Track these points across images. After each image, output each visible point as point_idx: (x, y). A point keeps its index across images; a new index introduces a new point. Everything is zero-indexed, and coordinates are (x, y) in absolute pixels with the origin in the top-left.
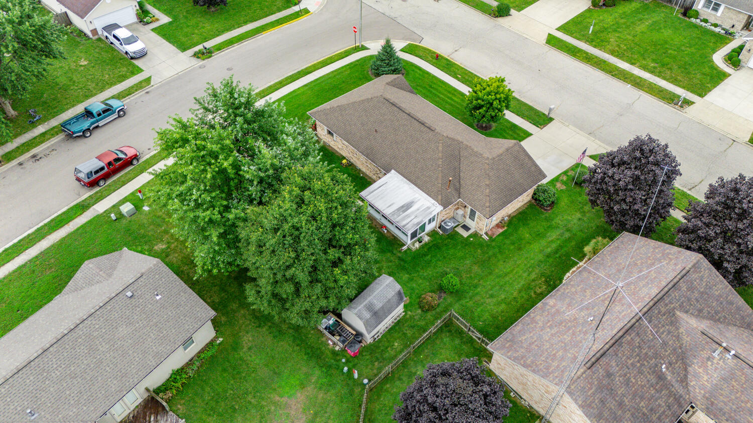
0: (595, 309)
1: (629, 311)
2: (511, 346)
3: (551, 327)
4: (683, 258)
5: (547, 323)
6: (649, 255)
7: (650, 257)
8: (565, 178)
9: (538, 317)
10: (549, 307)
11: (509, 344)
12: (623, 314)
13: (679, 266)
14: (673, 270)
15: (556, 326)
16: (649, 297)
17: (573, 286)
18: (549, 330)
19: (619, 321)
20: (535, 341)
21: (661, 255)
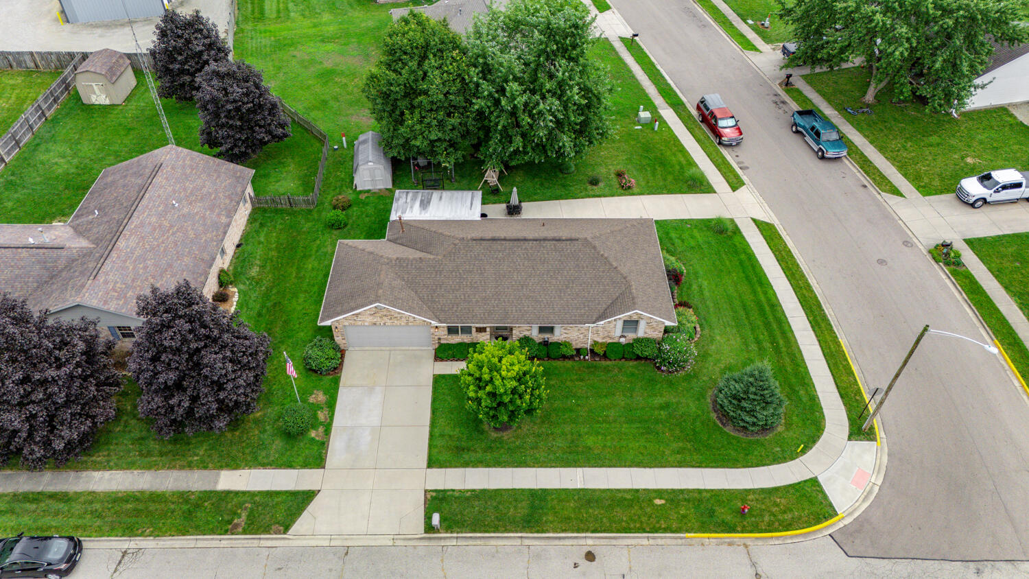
0: (176, 216)
1: (141, 217)
2: (235, 173)
3: (209, 193)
4: (100, 294)
5: (215, 197)
8: (321, 416)
9: (227, 201)
11: (238, 175)
12: (146, 214)
13: (101, 281)
14: (108, 275)
15: (205, 195)
16: (125, 235)
17: (212, 240)
18: (210, 190)
19: (147, 206)
20: (216, 179)
21: (128, 295)
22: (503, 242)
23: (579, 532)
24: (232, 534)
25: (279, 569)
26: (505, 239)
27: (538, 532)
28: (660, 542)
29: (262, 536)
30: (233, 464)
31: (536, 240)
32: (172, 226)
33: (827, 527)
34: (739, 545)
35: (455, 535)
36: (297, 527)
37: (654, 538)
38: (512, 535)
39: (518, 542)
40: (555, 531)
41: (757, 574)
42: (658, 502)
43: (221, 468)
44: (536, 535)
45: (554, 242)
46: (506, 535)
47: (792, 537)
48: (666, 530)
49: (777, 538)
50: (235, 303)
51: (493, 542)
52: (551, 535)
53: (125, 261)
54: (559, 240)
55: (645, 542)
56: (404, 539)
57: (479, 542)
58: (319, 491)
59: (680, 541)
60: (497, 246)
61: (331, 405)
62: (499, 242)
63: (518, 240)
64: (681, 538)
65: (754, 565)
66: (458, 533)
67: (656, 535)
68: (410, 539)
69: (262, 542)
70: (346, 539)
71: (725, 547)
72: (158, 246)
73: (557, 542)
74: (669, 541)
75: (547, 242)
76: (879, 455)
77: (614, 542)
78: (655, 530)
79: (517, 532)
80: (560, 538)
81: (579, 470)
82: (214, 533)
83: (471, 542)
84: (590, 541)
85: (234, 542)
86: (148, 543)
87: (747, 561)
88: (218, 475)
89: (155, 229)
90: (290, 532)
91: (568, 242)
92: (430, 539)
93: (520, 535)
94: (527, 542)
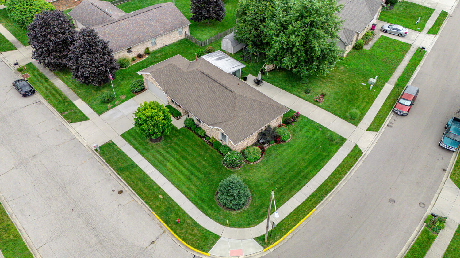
0: (147, 23)
1: (136, 18)
2: (183, 21)
3: (166, 22)
4: (99, 31)
5: (167, 24)
6: (110, 38)
7: (111, 37)
8: (117, 102)
9: (169, 28)
10: (163, 30)
11: (184, 22)
13: (104, 28)
14: (107, 27)
15: (164, 22)
16: (125, 20)
17: (150, 36)
18: (168, 22)
20: (174, 20)
21: (106, 36)
22: (209, 78)
23: (127, 184)
24: (61, 114)
25: (57, 130)
26: (210, 77)
27: (118, 174)
28: (144, 207)
29: (65, 120)
30: (84, 99)
31: (219, 84)
32: (142, 25)
33: (198, 253)
34: (163, 230)
35: (100, 156)
36: (74, 125)
37: (144, 204)
38: (111, 169)
39: (110, 172)
40: (122, 178)
41: (154, 242)
42: (161, 196)
43: (81, 98)
44: (117, 174)
45: (224, 88)
46: (110, 167)
47: (182, 244)
48: (149, 205)
49: (177, 240)
50: (142, 60)
51: (105, 167)
52: (120, 178)
53: (116, 27)
54: (226, 88)
55: (140, 203)
56: (89, 147)
57: (102, 163)
58: (90, 120)
59: (149, 212)
60: (206, 78)
61: (123, 101)
62: (207, 77)
63: (214, 80)
64: (151, 212)
65: (157, 238)
66: (101, 156)
67: (145, 204)
68: (90, 148)
69: (63, 121)
70: (78, 136)
71: (158, 226)
72: (131, 28)
73: (119, 181)
74: (146, 209)
75: (222, 86)
76: (258, 253)
77: (132, 195)
78: (146, 202)
79: (113, 169)
80: (121, 181)
81: (155, 169)
82: (58, 111)
83: (101, 162)
84: (127, 188)
85: (59, 116)
86: (45, 102)
87: (157, 236)
88: (79, 99)
89: (136, 23)
90: (71, 124)
91: (229, 91)
92: (94, 152)
93: (113, 170)
94: (112, 174)
